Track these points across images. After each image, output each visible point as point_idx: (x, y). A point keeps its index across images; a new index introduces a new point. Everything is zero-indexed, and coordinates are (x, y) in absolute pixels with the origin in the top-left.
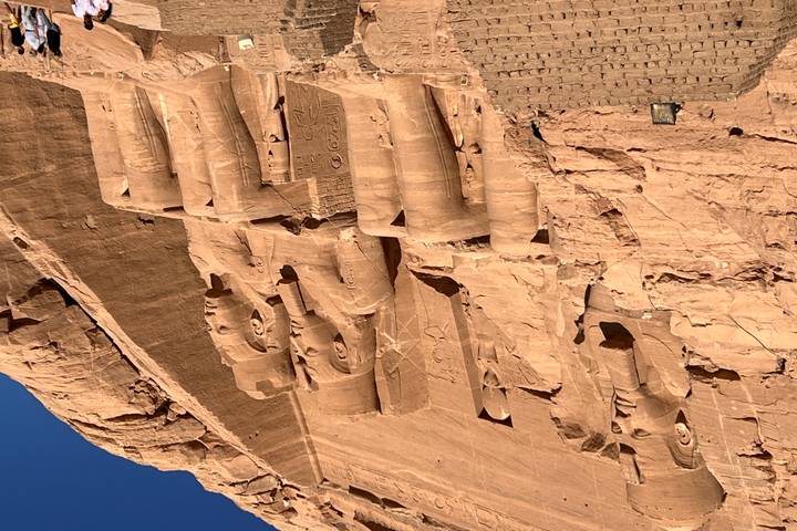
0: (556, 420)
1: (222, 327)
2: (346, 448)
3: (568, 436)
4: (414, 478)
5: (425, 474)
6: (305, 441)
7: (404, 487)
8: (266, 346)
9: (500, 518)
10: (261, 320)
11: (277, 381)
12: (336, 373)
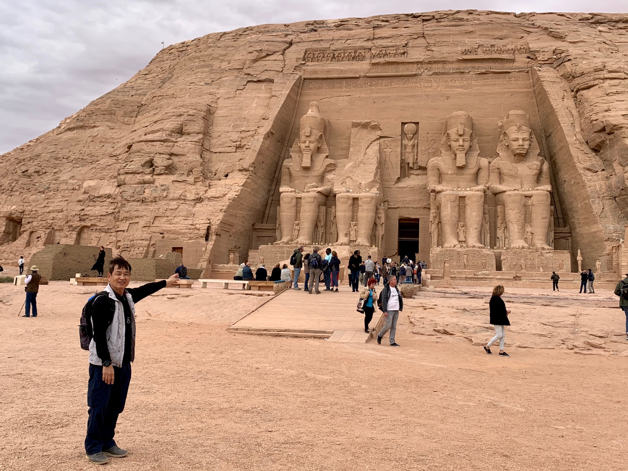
1: (515, 140)
2: (507, 90)
3: (376, 125)
5: (458, 92)
8: (504, 134)
9: (419, 86)
10: (505, 145)
11: (504, 120)
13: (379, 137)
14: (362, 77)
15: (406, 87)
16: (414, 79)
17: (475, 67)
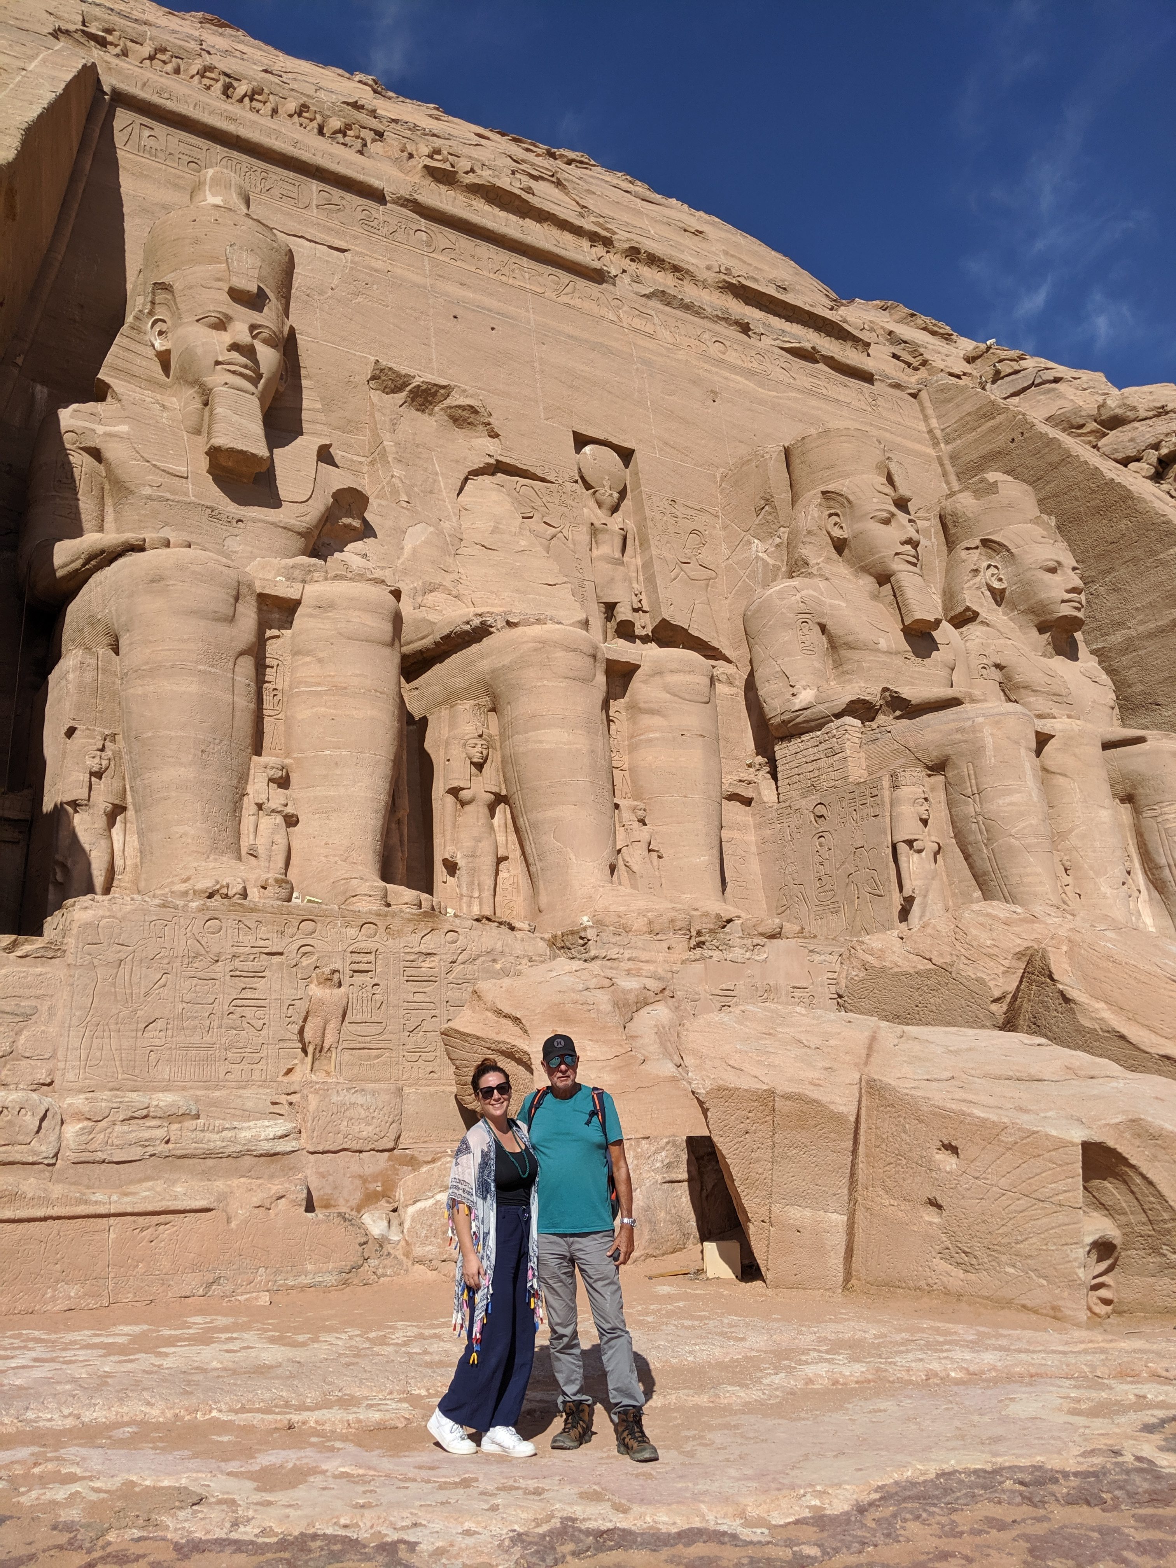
0: (494, 435)
1: (1053, 570)
3: (473, 410)
4: (761, 384)
5: (740, 387)
6: (942, 445)
7: (778, 374)
8: (981, 550)
9: (615, 319)
10: (990, 589)
11: (966, 502)
12: (845, 491)
13: (492, 461)
14: (394, 202)
15: (567, 305)
16: (593, 289)
17: (769, 325)
